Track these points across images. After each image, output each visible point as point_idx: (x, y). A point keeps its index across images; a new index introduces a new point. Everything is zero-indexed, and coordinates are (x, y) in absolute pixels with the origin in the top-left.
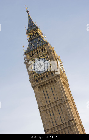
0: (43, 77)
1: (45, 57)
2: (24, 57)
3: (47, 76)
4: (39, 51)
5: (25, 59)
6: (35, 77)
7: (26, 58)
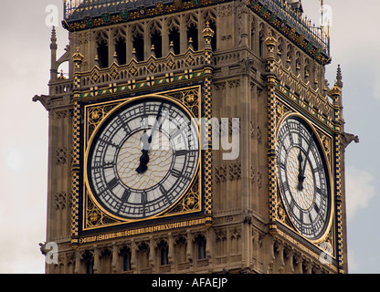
0: (134, 248)
1: (191, 98)
2: (54, 47)
3: (162, 247)
4: (164, 33)
5: (54, 71)
6: (82, 234)
7: (64, 59)
